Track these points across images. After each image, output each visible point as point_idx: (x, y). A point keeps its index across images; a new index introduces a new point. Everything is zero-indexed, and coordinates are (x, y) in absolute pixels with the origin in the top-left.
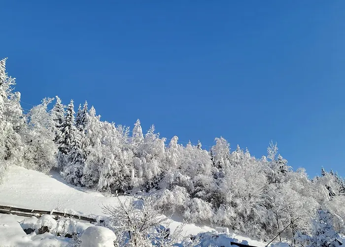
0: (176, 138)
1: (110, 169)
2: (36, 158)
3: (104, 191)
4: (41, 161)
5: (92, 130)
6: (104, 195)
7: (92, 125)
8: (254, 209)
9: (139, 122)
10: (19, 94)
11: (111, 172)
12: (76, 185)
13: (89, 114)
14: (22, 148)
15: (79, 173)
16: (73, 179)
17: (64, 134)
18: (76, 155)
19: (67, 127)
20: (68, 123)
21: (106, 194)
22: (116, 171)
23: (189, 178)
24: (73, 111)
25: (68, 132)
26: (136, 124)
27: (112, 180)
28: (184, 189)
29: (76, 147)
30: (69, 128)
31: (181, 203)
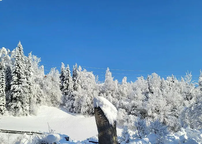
0: (125, 78)
1: (85, 102)
2: (52, 100)
3: (85, 114)
4: (54, 102)
5: (81, 80)
6: (85, 116)
7: (80, 77)
8: (166, 119)
9: (108, 69)
10: (43, 67)
11: (86, 104)
12: (72, 112)
13: (78, 70)
14: (44, 96)
15: (73, 106)
16: (70, 109)
17: (66, 84)
18: (71, 96)
19: (67, 80)
20: (67, 78)
21: (86, 115)
22: (89, 103)
23: (128, 103)
24: (69, 71)
25: (68, 83)
26: (107, 71)
27: (87, 108)
28: (124, 110)
29: (70, 92)
30: (68, 81)
31: (122, 118)
